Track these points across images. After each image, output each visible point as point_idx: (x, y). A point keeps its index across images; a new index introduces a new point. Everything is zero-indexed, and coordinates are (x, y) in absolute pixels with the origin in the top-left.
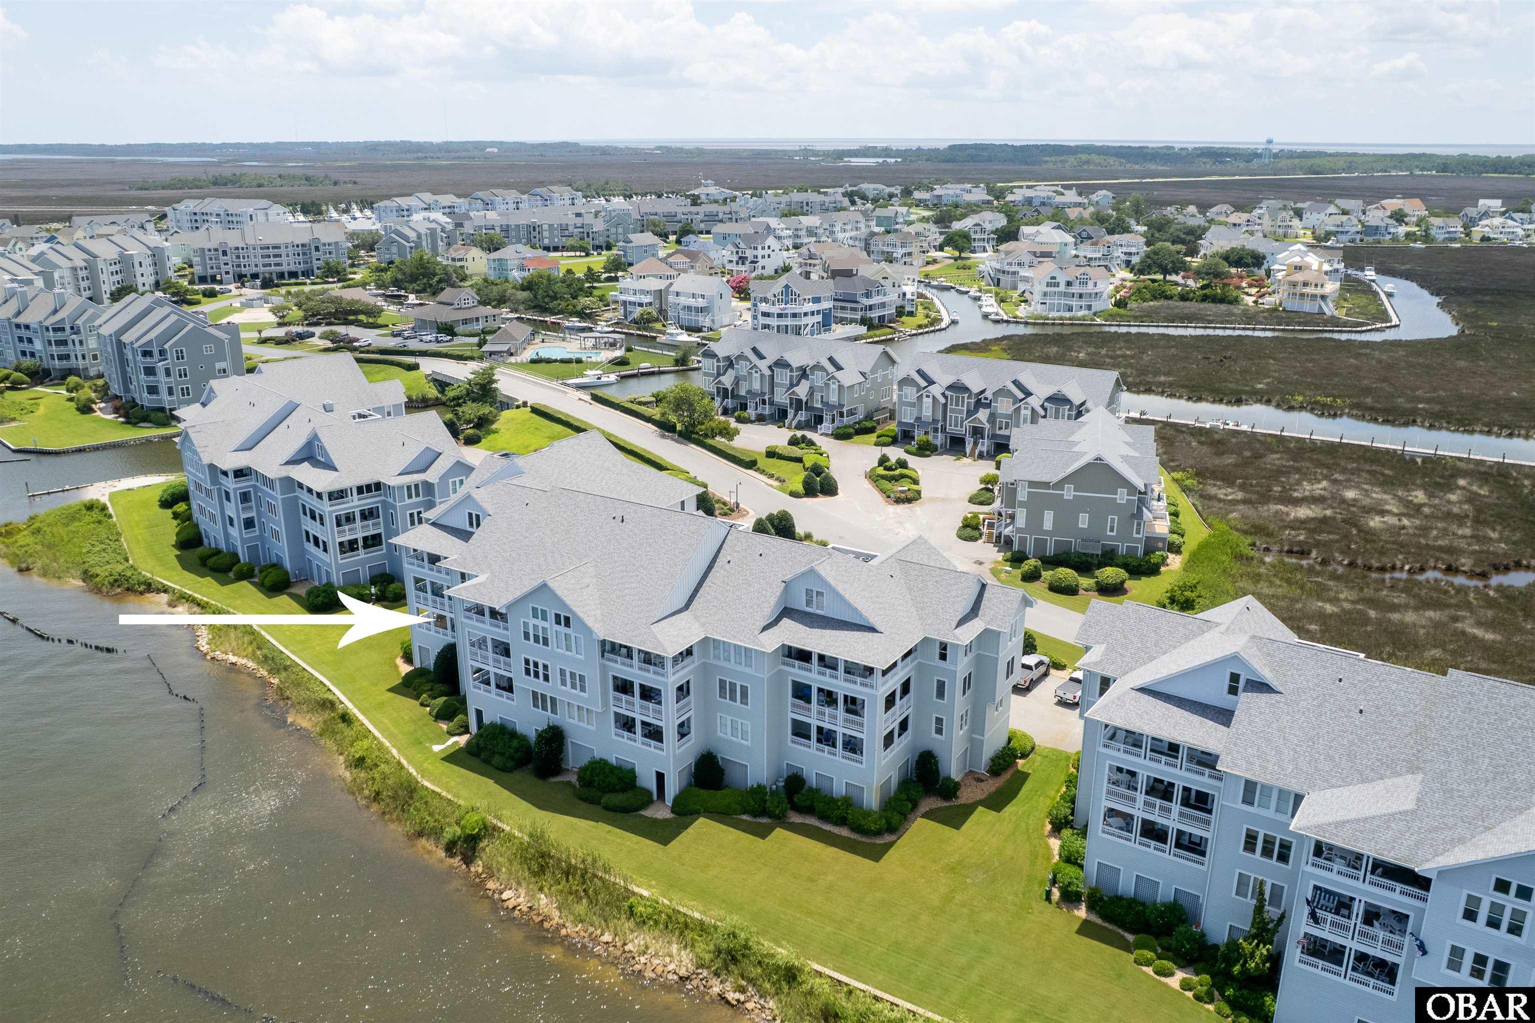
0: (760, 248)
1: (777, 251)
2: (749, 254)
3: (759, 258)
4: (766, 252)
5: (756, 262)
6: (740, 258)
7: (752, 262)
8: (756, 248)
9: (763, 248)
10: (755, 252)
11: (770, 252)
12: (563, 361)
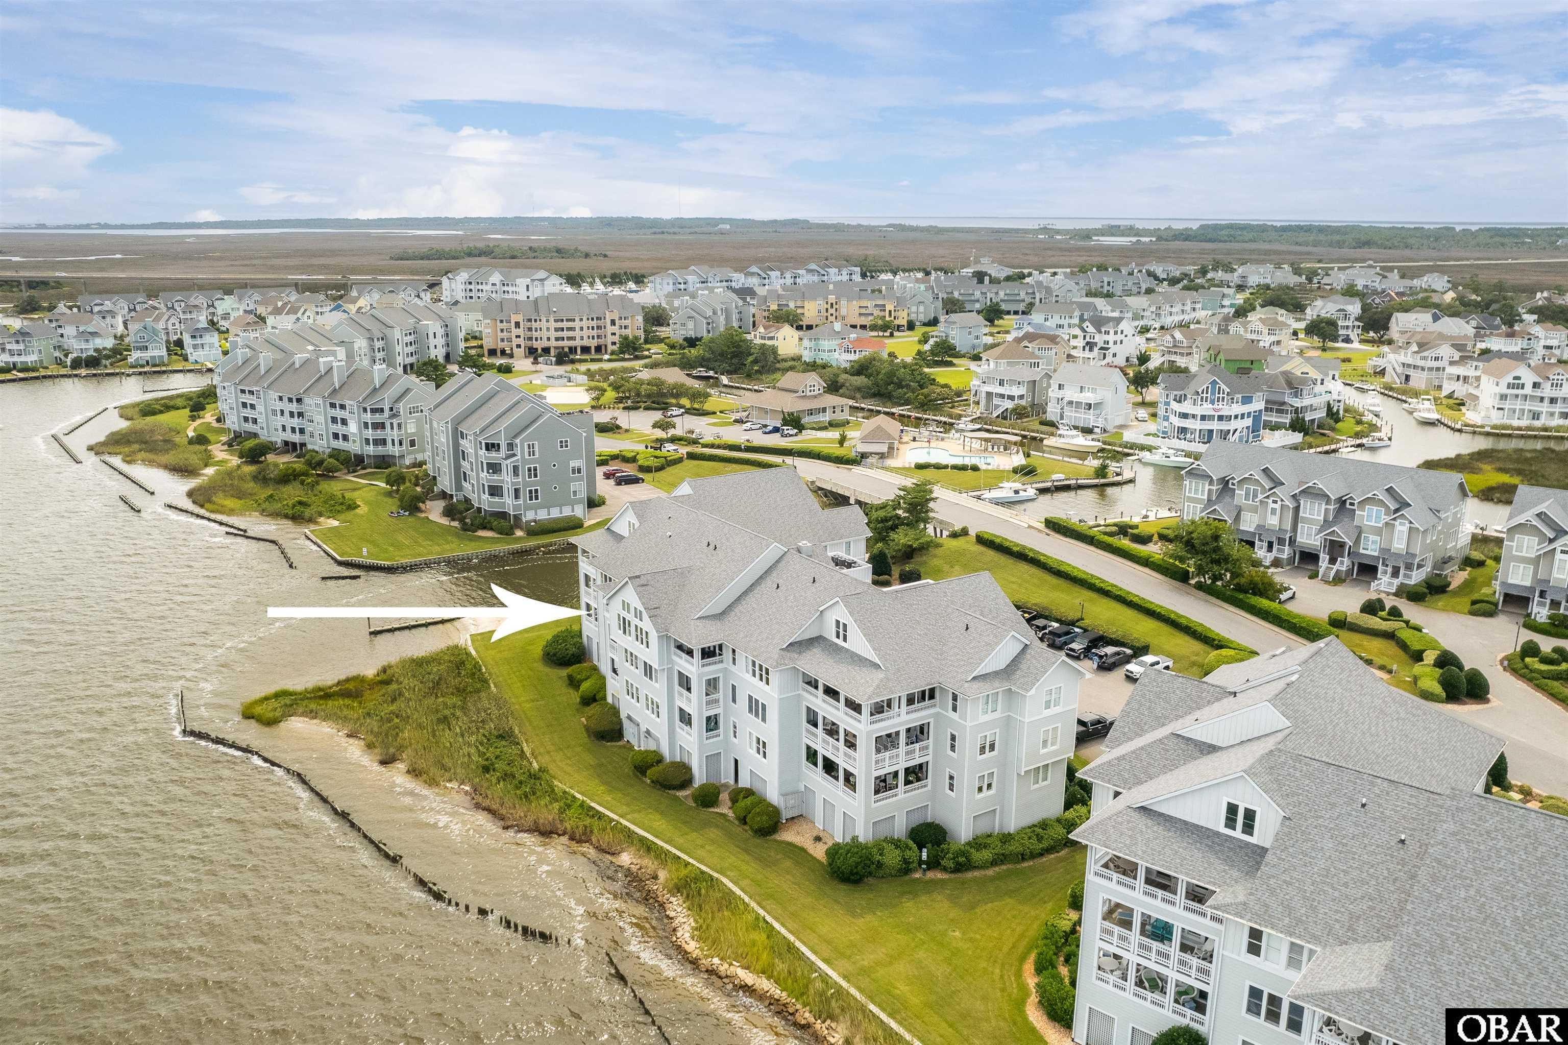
0: (1112, 332)
1: (1130, 336)
2: (1099, 339)
3: (1111, 345)
4: (1119, 337)
5: (1107, 349)
6: (1088, 343)
7: (1102, 348)
8: (1107, 333)
9: (1116, 333)
10: (1106, 337)
11: (1122, 337)
12: (955, 467)
